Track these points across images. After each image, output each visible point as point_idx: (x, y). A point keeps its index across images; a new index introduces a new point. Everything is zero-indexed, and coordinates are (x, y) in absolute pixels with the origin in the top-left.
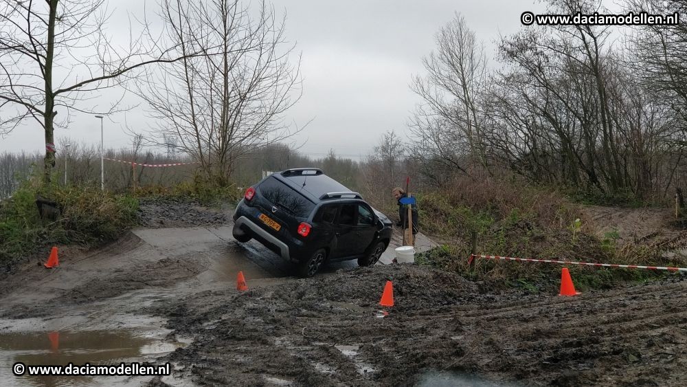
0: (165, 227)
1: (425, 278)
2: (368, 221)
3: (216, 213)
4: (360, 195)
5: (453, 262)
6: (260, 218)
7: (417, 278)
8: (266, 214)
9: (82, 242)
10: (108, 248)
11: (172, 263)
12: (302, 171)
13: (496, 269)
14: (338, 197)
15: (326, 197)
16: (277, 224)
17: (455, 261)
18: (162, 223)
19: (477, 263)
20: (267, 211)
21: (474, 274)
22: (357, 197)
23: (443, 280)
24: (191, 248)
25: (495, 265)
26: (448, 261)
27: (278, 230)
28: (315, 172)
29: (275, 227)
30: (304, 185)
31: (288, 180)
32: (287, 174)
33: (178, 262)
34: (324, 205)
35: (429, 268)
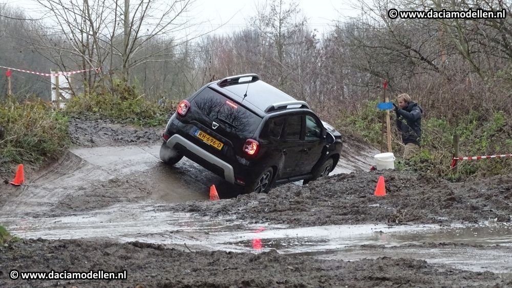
0: (97, 146)
1: (410, 180)
2: (314, 134)
3: (136, 131)
4: (307, 105)
5: (435, 167)
6: (198, 136)
7: (402, 179)
8: (205, 131)
9: (31, 161)
10: (52, 169)
11: (123, 183)
12: (238, 79)
13: (479, 173)
14: (284, 107)
15: (272, 109)
16: (217, 142)
17: (437, 166)
18: (92, 141)
19: (459, 167)
20: (205, 126)
21: (457, 175)
22: (303, 106)
23: (427, 181)
24: (134, 168)
25: (477, 168)
26: (430, 167)
27: (220, 148)
28: (250, 79)
29: (216, 146)
30: (245, 95)
31: (226, 90)
32: (224, 84)
33: (127, 182)
34: (271, 118)
35: (411, 173)
